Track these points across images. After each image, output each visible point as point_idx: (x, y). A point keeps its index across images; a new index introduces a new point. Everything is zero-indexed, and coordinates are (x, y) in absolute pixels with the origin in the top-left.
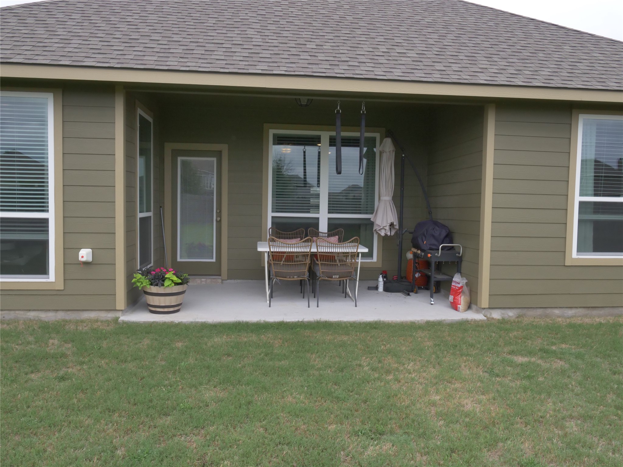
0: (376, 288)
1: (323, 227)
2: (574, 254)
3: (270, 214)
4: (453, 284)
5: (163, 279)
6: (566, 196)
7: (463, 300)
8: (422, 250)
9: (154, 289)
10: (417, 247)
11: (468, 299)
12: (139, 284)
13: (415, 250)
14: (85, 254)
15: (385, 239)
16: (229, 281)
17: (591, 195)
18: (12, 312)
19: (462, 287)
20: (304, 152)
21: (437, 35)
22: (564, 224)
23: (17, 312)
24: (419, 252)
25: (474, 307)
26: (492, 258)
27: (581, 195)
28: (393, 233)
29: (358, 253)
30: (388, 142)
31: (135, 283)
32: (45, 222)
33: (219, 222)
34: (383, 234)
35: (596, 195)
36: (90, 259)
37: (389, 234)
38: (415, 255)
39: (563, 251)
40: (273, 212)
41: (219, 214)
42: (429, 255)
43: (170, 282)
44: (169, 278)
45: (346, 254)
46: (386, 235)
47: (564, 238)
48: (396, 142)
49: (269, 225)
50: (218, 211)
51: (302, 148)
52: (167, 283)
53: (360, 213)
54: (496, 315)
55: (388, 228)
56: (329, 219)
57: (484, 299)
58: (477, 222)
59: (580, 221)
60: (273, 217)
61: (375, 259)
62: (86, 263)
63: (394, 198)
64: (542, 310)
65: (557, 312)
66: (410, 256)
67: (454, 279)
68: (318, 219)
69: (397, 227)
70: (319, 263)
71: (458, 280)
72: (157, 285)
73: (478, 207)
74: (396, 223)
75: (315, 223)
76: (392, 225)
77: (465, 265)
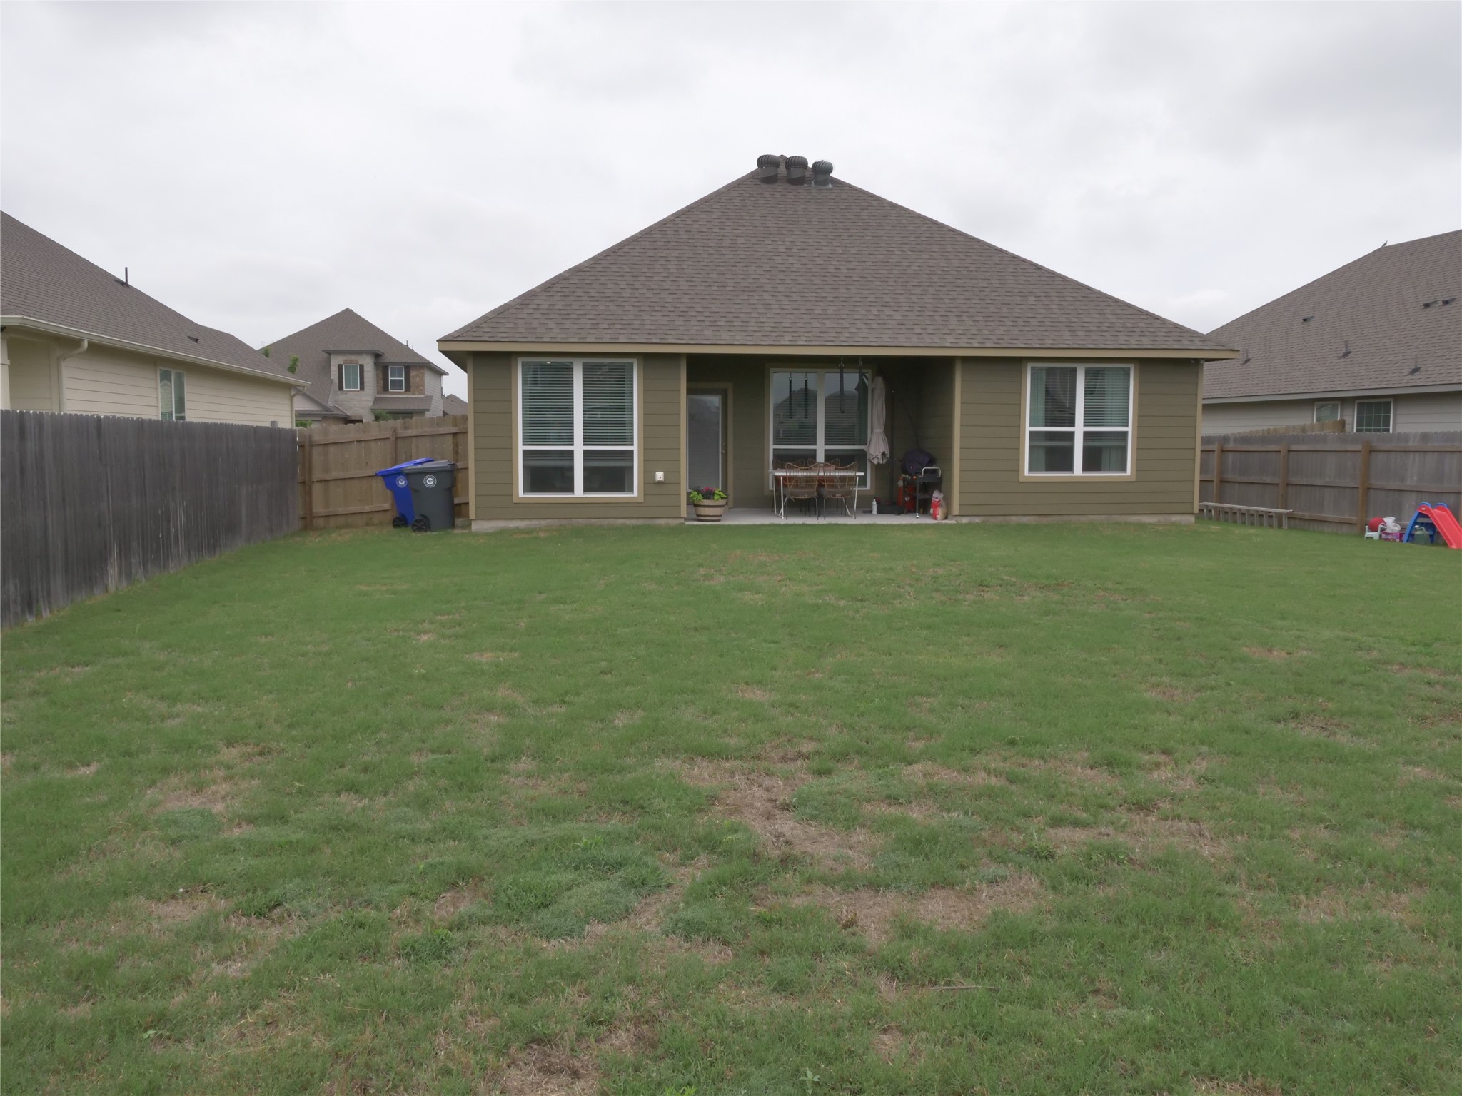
0: (871, 512)
1: (820, 458)
2: (1026, 473)
3: (772, 447)
4: (933, 499)
5: (713, 494)
6: (1018, 427)
7: (940, 512)
8: (910, 474)
9: (706, 502)
10: (905, 472)
11: (945, 511)
12: (695, 499)
13: (903, 476)
14: (660, 476)
15: (878, 467)
16: (735, 509)
17: (1043, 426)
18: (606, 520)
19: (939, 501)
20: (790, 381)
21: (920, 288)
22: (1018, 449)
23: (610, 520)
24: (907, 476)
25: (949, 516)
26: (960, 476)
27: (1031, 426)
28: (884, 462)
29: (856, 476)
30: (879, 380)
31: (692, 498)
32: (631, 452)
33: (725, 456)
34: (876, 462)
35: (1046, 426)
36: (662, 479)
37: (881, 462)
38: (904, 480)
39: (1017, 470)
40: (774, 444)
41: (725, 447)
42: (915, 477)
43: (718, 497)
44: (718, 494)
45: (842, 479)
46: (879, 463)
47: (1017, 460)
48: (886, 379)
49: (771, 457)
50: (724, 444)
51: (787, 375)
52: (716, 497)
53: (854, 444)
54: (965, 520)
55: (880, 457)
56: (825, 450)
57: (956, 509)
58: (950, 448)
59: (1031, 447)
60: (774, 449)
61: (868, 487)
62: (659, 483)
63: (886, 430)
64: (1003, 517)
65: (1014, 519)
66: (901, 483)
67: (934, 495)
68: (815, 450)
69: (888, 456)
70: (825, 484)
71: (937, 496)
72: (709, 499)
73: (950, 437)
74: (887, 452)
75: (813, 455)
76: (884, 454)
77: (944, 485)
